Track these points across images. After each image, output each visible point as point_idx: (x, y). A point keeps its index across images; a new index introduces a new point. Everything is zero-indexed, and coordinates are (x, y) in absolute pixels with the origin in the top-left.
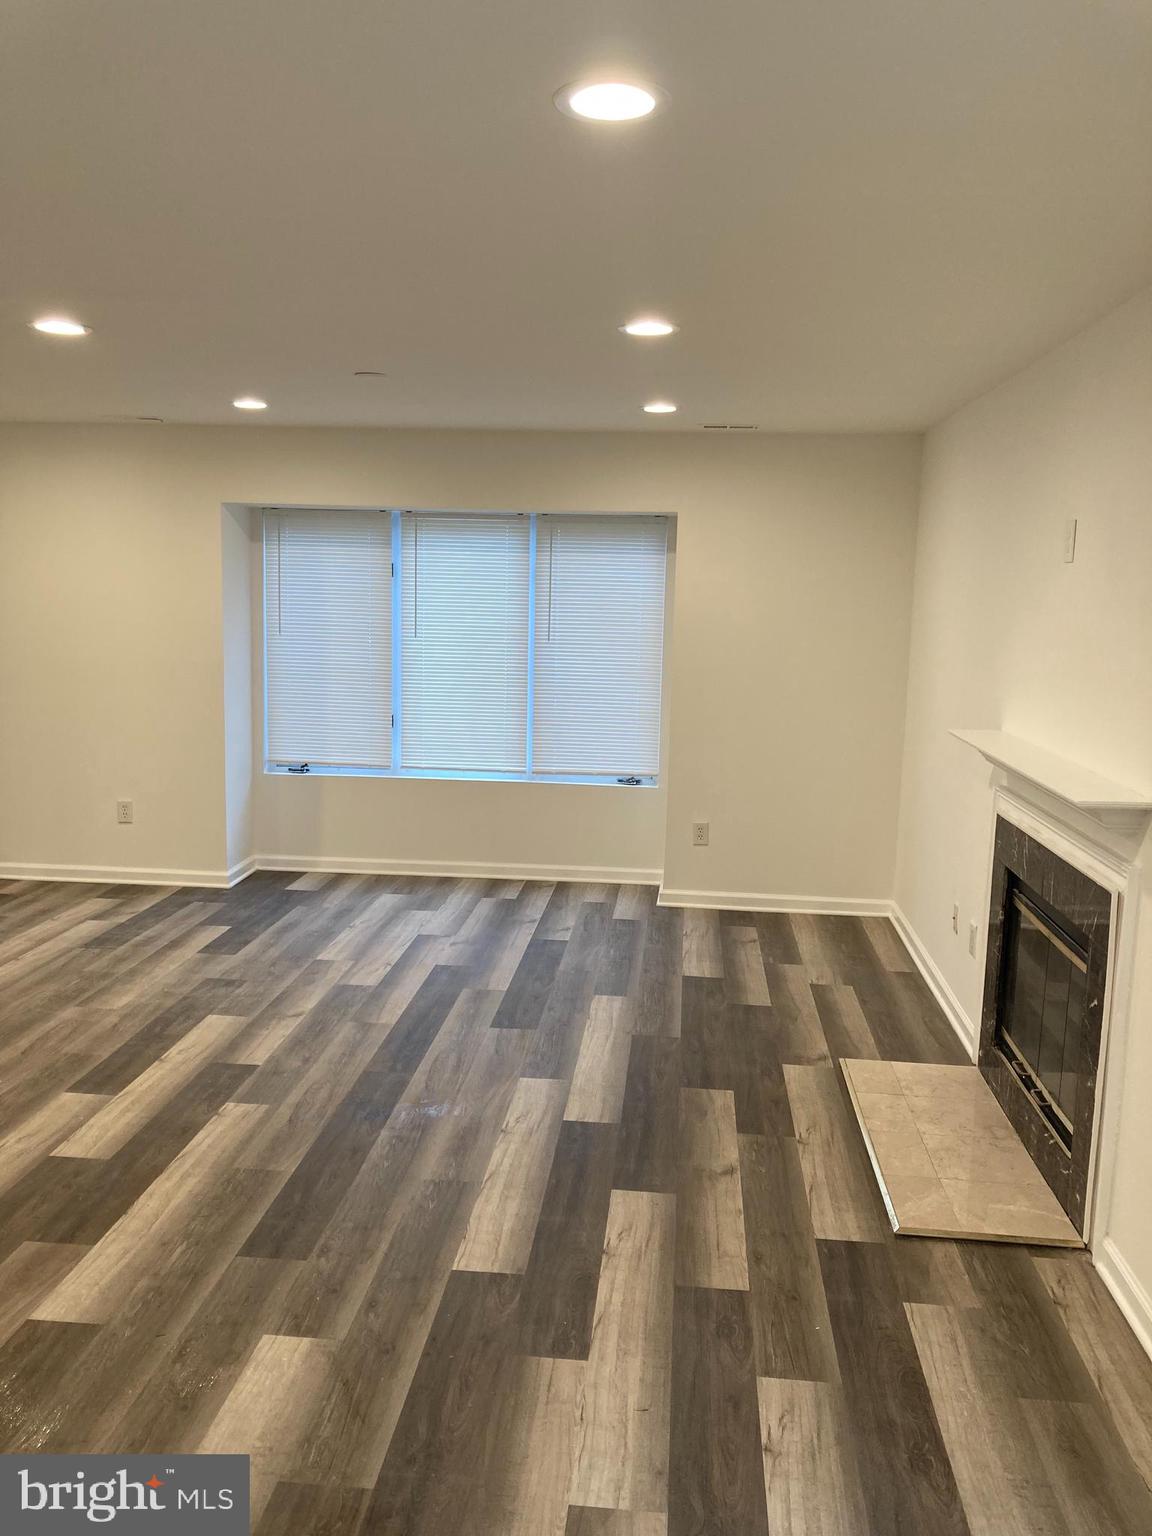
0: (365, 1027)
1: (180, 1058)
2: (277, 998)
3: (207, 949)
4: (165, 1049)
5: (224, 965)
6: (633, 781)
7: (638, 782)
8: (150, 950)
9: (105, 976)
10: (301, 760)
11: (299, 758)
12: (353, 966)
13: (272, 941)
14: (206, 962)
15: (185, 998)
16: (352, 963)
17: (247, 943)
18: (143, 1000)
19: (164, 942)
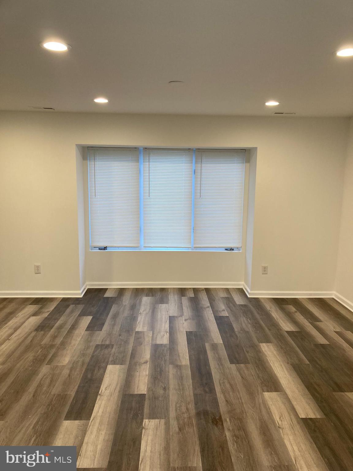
0: (179, 367)
1: (108, 392)
2: (132, 353)
3: (88, 329)
4: (99, 388)
5: (100, 336)
6: (232, 249)
7: (233, 250)
8: (64, 331)
9: (52, 346)
10: (104, 245)
11: (103, 245)
12: (153, 334)
13: (113, 323)
14: (91, 335)
15: (93, 356)
16: (151, 333)
17: (103, 324)
18: (75, 358)
19: (68, 326)
